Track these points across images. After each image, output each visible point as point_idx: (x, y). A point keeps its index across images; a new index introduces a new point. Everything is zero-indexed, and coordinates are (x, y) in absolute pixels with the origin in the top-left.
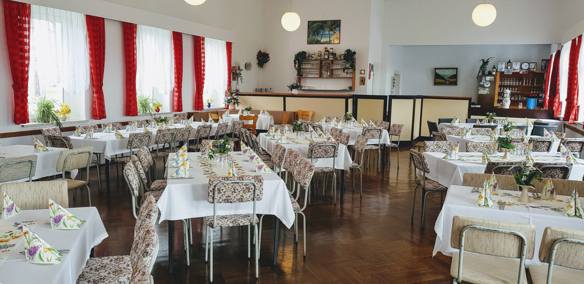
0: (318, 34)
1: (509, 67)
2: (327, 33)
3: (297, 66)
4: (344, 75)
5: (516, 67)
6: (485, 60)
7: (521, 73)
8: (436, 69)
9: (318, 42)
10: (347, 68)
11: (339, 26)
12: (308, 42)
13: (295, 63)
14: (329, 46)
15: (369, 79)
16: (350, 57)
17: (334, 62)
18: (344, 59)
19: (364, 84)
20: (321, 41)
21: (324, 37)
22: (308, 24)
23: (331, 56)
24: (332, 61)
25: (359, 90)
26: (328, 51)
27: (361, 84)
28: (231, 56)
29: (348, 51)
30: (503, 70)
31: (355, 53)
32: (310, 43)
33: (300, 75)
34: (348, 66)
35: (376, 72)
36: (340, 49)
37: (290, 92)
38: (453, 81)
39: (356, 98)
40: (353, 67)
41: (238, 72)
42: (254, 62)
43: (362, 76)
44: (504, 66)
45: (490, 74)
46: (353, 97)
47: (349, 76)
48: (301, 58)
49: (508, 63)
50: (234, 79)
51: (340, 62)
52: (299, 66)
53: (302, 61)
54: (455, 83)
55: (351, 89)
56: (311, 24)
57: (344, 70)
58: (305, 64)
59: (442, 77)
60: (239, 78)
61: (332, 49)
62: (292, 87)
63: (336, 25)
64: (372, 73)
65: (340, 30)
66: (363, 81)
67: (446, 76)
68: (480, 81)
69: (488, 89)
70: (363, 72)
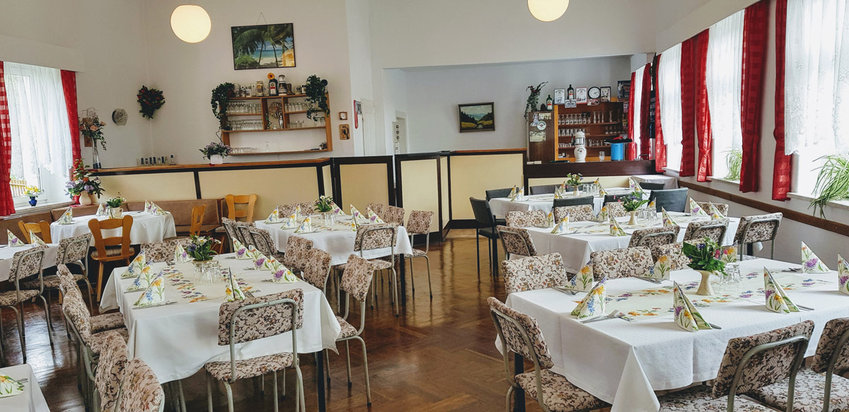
0: (252, 51)
1: (571, 97)
2: (270, 47)
3: (218, 110)
4: (310, 123)
5: (582, 96)
6: (535, 88)
7: (589, 104)
8: (460, 106)
9: (254, 65)
10: (314, 111)
11: (291, 34)
12: (235, 65)
13: (214, 106)
14: (276, 72)
15: (356, 128)
16: (317, 89)
17: (290, 100)
18: (308, 94)
19: (348, 138)
20: (261, 63)
21: (266, 56)
22: (233, 34)
23: (282, 90)
24: (286, 100)
25: (340, 149)
26: (275, 81)
27: (342, 138)
28: (75, 99)
29: (313, 79)
30: (563, 102)
31: (325, 82)
32: (239, 67)
33: (227, 127)
34: (316, 106)
35: (368, 117)
36: (298, 76)
37: (206, 161)
38: (488, 123)
39: (336, 164)
40: (325, 107)
41: (93, 129)
42: (133, 108)
43: (344, 122)
44: (563, 95)
45: (544, 109)
46: (330, 162)
47: (319, 124)
48: (225, 96)
49: (569, 90)
50: (88, 144)
51: (301, 100)
52: (223, 110)
53: (227, 100)
54: (491, 127)
55: (326, 147)
56: (237, 32)
57: (309, 113)
58: (234, 106)
59: (471, 120)
60: (99, 141)
61: (283, 76)
62: (210, 152)
63: (284, 33)
64: (360, 117)
65: (293, 41)
66: (345, 133)
67: (477, 116)
68: (531, 121)
69: (543, 134)
70: (343, 115)
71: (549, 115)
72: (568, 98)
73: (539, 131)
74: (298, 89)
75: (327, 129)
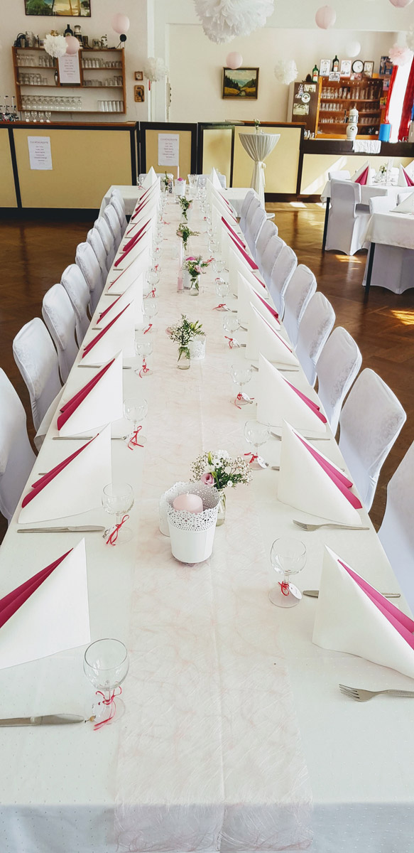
1: (336, 69)
5: (345, 70)
7: (352, 78)
8: (225, 69)
9: (47, 12)
15: (150, 90)
17: (85, 55)
19: (143, 101)
20: (54, 10)
21: (60, 1)
24: (81, 54)
26: (71, 32)
27: (137, 100)
30: (327, 74)
31: (124, 37)
32: (29, 12)
38: (250, 91)
39: (142, 128)
44: (329, 66)
45: (309, 80)
46: (137, 126)
49: (334, 61)
54: (254, 95)
59: (235, 86)
61: (79, 27)
66: (140, 95)
67: (241, 82)
68: (296, 92)
69: (307, 107)
70: (139, 75)
71: (314, 86)
72: (333, 71)
73: (303, 104)
74: (96, 43)
75: (121, 90)
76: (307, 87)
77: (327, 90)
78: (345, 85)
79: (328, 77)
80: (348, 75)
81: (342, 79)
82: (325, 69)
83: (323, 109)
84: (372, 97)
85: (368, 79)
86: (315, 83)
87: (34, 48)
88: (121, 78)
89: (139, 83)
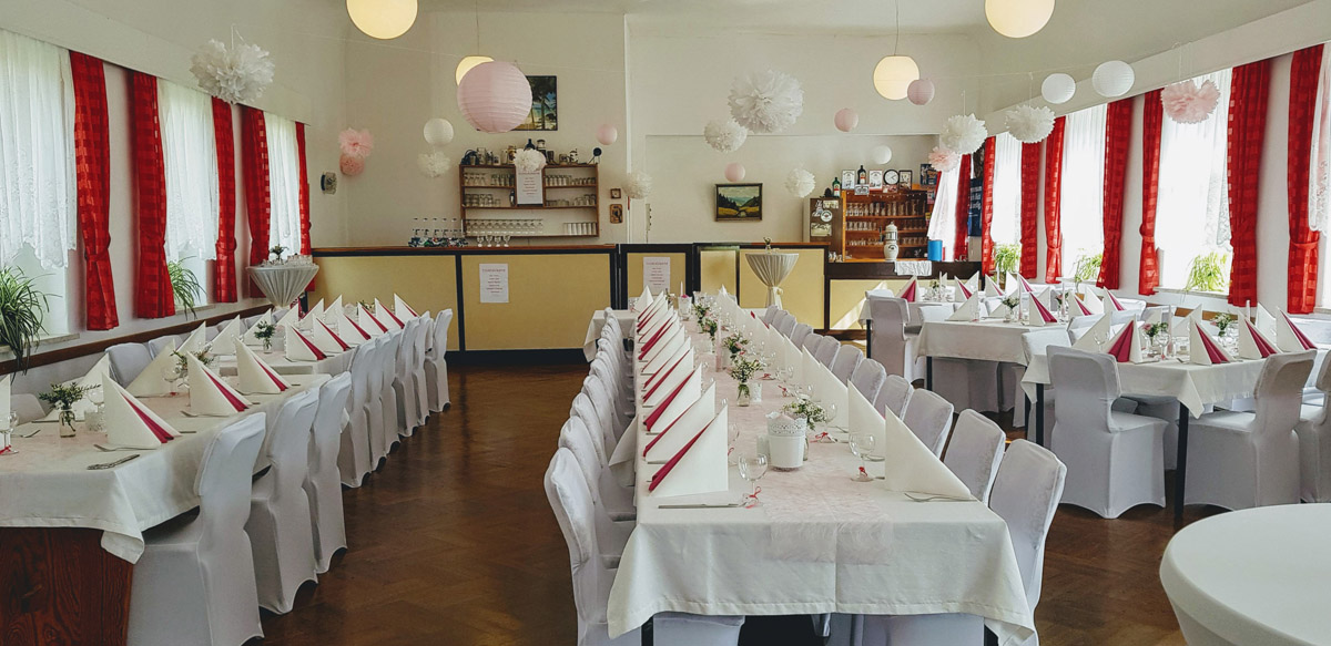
1: (862, 181)
5: (876, 180)
7: (886, 191)
8: (718, 186)
11: (554, 90)
15: (630, 209)
19: (621, 221)
25: (611, 235)
27: (613, 221)
28: (305, 158)
30: (852, 187)
31: (598, 151)
44: (853, 178)
45: (829, 194)
46: (617, 248)
47: (586, 203)
49: (859, 172)
51: (563, 171)
59: (732, 205)
61: (543, 141)
63: (547, 87)
65: (555, 98)
66: (617, 215)
67: (740, 200)
68: (813, 210)
69: (828, 226)
70: (615, 193)
71: (835, 202)
72: (859, 183)
73: (825, 223)
74: (563, 158)
75: (594, 210)
76: (827, 204)
77: (854, 206)
78: (876, 198)
79: (853, 191)
80: (881, 188)
81: (871, 192)
82: (849, 181)
83: (851, 229)
84: (914, 212)
85: (907, 191)
86: (836, 198)
87: (486, 166)
88: (595, 197)
89: (615, 202)
